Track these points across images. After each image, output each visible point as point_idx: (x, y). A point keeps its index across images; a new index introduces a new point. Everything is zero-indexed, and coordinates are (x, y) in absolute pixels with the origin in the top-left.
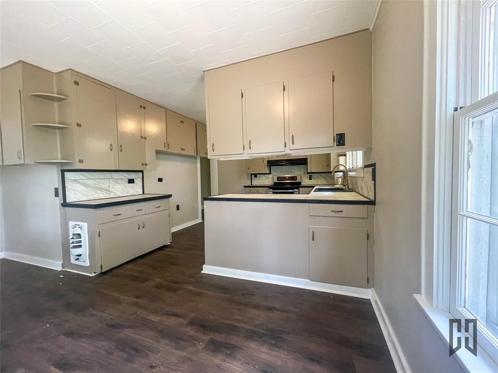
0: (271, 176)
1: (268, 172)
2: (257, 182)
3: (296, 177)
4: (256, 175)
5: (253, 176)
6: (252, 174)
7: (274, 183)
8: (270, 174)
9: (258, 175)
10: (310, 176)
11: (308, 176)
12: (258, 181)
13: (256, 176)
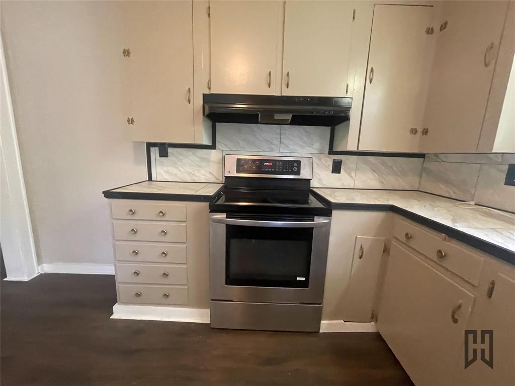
0: (214, 155)
1: (206, 141)
2: (167, 172)
3: (299, 163)
4: (164, 149)
5: (155, 152)
6: (149, 145)
7: (226, 177)
8: (213, 147)
9: (170, 150)
10: (334, 162)
11: (329, 161)
12: (173, 170)
13: (164, 154)
